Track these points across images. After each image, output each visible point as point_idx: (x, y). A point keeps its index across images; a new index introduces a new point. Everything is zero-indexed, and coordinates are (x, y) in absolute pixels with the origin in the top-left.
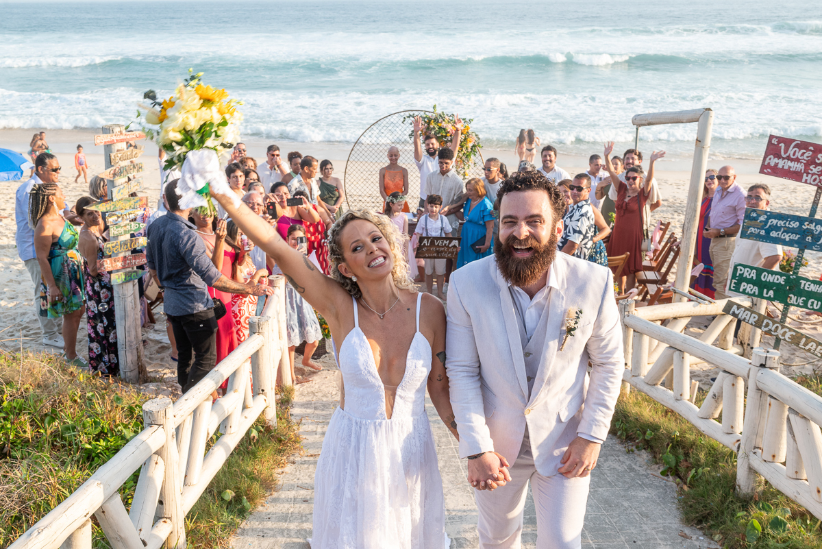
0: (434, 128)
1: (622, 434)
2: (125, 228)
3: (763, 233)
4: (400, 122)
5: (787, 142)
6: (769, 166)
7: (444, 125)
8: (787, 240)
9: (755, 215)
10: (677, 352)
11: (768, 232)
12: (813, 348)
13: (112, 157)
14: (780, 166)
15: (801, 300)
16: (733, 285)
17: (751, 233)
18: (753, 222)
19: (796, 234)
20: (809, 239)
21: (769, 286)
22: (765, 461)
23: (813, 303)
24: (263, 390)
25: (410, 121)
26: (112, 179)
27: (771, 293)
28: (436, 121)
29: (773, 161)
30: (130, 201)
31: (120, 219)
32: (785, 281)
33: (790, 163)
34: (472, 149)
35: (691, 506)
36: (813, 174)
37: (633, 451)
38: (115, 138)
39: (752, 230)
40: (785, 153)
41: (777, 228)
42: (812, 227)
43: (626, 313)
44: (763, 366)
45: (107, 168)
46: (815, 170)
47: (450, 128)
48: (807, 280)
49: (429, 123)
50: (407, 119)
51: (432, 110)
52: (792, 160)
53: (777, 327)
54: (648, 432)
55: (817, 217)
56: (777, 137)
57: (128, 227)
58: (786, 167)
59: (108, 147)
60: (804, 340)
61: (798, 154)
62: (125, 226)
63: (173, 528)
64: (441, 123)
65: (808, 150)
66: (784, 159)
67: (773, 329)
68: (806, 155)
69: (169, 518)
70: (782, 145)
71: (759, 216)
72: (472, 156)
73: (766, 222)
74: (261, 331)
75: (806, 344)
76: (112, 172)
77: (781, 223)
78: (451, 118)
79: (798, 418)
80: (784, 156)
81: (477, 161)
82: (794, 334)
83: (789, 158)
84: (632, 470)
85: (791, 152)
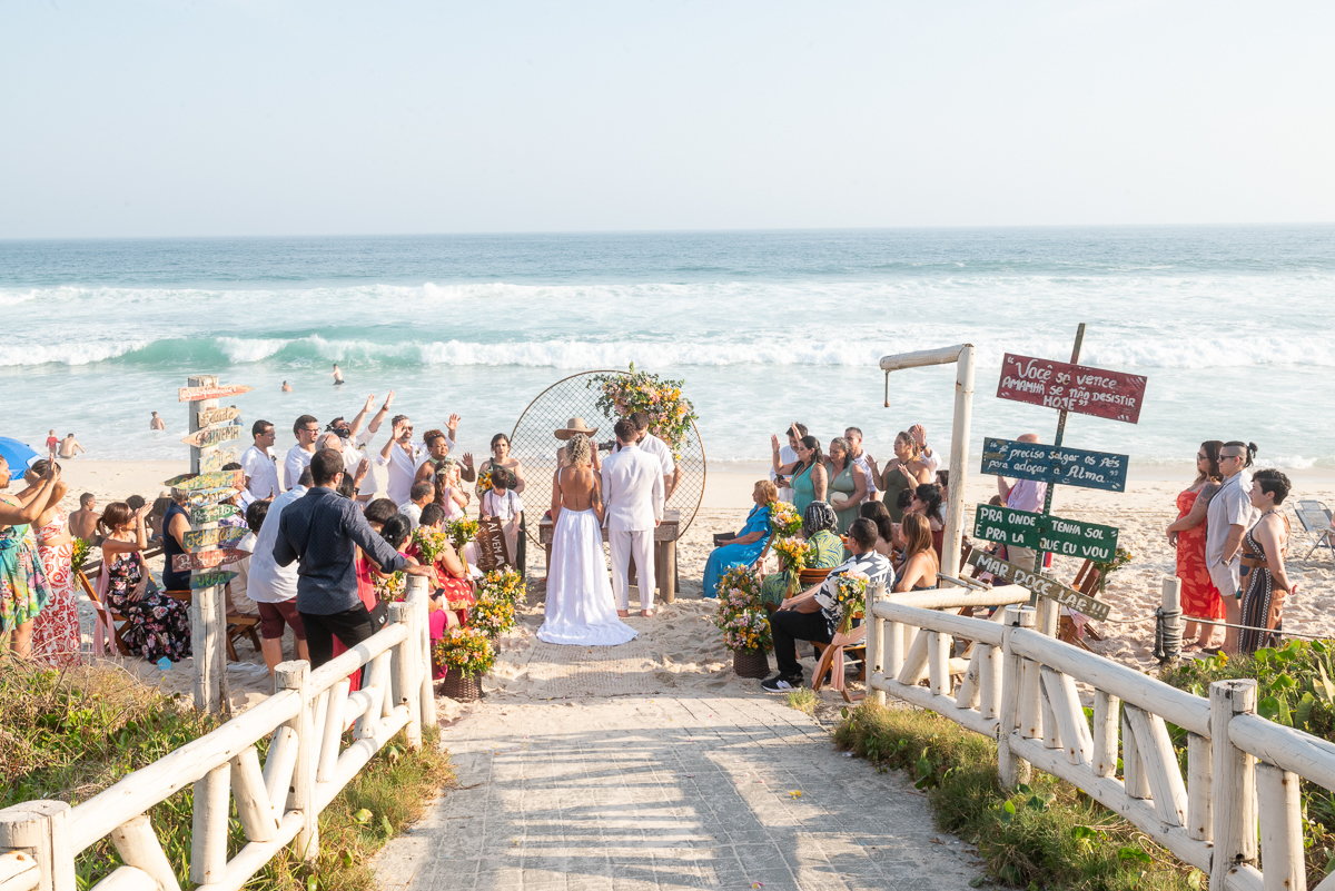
0: (631, 393)
1: (873, 753)
2: (212, 513)
3: (1005, 466)
4: (584, 387)
5: (1025, 360)
6: (1006, 388)
7: (645, 389)
8: (1033, 473)
9: (995, 446)
10: (931, 633)
11: (1011, 465)
12: (1074, 602)
13: (201, 417)
14: (1018, 388)
15: (1054, 544)
16: (977, 530)
17: (993, 467)
18: (994, 454)
19: (1043, 466)
20: (1057, 471)
21: (1017, 529)
22: (1024, 738)
23: (1068, 546)
24: (405, 700)
25: (597, 386)
26: (199, 446)
27: (1021, 537)
28: (634, 384)
29: (1011, 383)
30: (220, 476)
31: (206, 500)
32: (1035, 522)
33: (1029, 385)
34: (684, 422)
35: (945, 807)
36: (1055, 396)
37: (886, 771)
38: (205, 392)
39: (993, 463)
40: (1023, 373)
41: (1020, 460)
42: (1059, 456)
43: (875, 599)
44: (1016, 624)
45: (192, 431)
46: (1056, 391)
47: (653, 393)
48: (1060, 520)
49: (623, 388)
50: (593, 383)
51: (628, 370)
52: (1031, 381)
53: (1031, 579)
54: (901, 742)
55: (1063, 445)
56: (1012, 356)
57: (217, 511)
58: (1025, 390)
59: (195, 405)
60: (1063, 592)
61: (1037, 374)
62: (213, 510)
63: (306, 822)
64: (641, 386)
65: (1047, 369)
66: (1022, 379)
67: (1027, 581)
68: (1045, 374)
69: (301, 810)
70: (1019, 364)
71: (1000, 446)
72: (685, 432)
73: (1008, 453)
74: (404, 619)
75: (1065, 598)
76: (200, 437)
77: (1024, 454)
78: (654, 380)
79: (1050, 673)
80: (1022, 377)
81: (691, 438)
82: (1051, 585)
83: (1027, 379)
84: (882, 788)
85: (1029, 372)
